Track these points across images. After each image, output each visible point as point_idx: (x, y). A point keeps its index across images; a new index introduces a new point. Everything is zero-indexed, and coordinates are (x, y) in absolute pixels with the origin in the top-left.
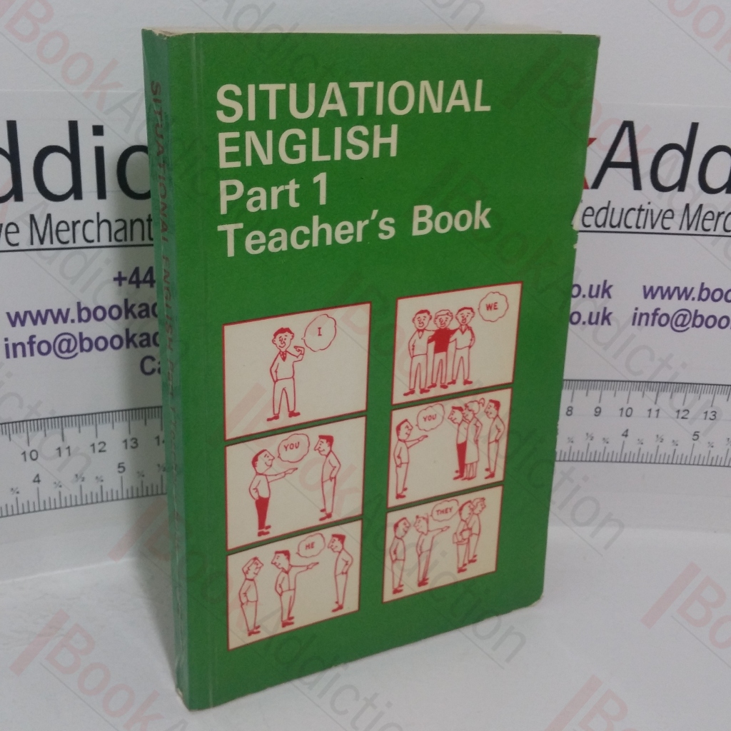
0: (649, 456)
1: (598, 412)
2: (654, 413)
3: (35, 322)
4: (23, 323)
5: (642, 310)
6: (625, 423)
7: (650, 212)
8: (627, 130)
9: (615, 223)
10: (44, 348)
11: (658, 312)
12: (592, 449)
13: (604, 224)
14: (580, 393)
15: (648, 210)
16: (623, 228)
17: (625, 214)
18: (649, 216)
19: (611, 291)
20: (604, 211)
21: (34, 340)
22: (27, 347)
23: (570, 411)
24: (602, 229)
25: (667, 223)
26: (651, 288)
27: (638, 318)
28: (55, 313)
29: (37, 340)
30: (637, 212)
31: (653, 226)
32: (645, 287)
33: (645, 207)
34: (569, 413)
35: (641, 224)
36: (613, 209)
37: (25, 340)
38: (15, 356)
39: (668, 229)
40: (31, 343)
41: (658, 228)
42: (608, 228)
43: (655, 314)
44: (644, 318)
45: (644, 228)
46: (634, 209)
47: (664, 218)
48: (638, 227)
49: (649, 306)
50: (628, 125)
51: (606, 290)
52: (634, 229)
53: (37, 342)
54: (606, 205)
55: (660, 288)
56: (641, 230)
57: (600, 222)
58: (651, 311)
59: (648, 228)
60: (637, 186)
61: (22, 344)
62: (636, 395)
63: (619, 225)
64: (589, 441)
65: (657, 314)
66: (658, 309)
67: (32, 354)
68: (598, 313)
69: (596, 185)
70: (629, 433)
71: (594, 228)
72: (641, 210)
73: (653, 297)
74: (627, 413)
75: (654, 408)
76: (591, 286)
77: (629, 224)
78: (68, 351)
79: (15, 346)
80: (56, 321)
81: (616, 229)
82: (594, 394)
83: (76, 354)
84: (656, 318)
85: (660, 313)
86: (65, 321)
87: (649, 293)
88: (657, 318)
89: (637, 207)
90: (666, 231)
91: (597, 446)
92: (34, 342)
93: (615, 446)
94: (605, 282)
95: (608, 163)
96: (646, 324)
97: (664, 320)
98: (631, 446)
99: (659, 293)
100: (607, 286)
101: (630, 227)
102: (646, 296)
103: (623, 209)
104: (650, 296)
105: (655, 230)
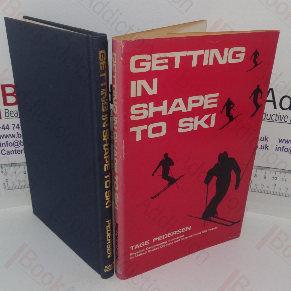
0: (283, 194)
1: (265, 177)
2: (284, 180)
6: (274, 182)
8: (271, 91)
9: (268, 118)
11: (284, 147)
14: (259, 171)
15: (279, 115)
16: (271, 120)
17: (271, 116)
18: (280, 117)
23: (255, 176)
24: (264, 120)
25: (286, 120)
26: (281, 140)
27: (277, 149)
31: (281, 120)
32: (279, 139)
36: (268, 114)
41: (283, 121)
43: (283, 148)
44: (279, 149)
45: (278, 120)
46: (274, 115)
47: (285, 118)
48: (276, 120)
49: (281, 145)
52: (275, 121)
54: (265, 113)
58: (282, 147)
59: (279, 121)
60: (275, 108)
62: (278, 173)
63: (270, 119)
66: (284, 146)
68: (264, 146)
70: (276, 185)
72: (277, 115)
73: (282, 142)
74: (276, 179)
75: (284, 178)
76: (261, 137)
77: (273, 119)
84: (283, 149)
85: (285, 148)
87: (281, 141)
89: (276, 114)
90: (285, 122)
91: (265, 188)
93: (271, 189)
94: (266, 136)
96: (280, 151)
97: (286, 150)
98: (277, 190)
99: (284, 141)
100: (267, 138)
101: (273, 120)
102: (280, 142)
103: (271, 115)
104: (281, 142)
105: (282, 121)
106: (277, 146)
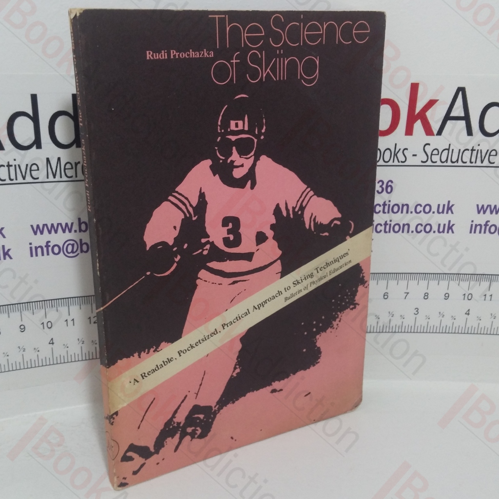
0: (486, 330)
1: (447, 297)
2: (488, 297)
3: (50, 232)
4: (42, 233)
5: (476, 222)
6: (467, 304)
7: (479, 151)
8: (461, 93)
9: (454, 159)
10: (56, 250)
11: (488, 223)
12: (443, 324)
13: (447, 161)
15: (478, 150)
16: (460, 163)
17: (461, 153)
18: (479, 155)
19: (453, 208)
20: (447, 151)
21: (49, 244)
22: (45, 249)
24: (445, 164)
25: (492, 159)
26: (483, 206)
27: (474, 228)
28: (64, 226)
29: (51, 244)
30: (470, 152)
31: (482, 162)
32: (478, 205)
33: (476, 148)
34: (426, 297)
35: (473, 160)
36: (453, 150)
37: (44, 245)
38: (37, 255)
39: (494, 163)
40: (47, 246)
41: (486, 163)
42: (449, 163)
43: (486, 225)
44: (478, 228)
45: (476, 162)
46: (468, 150)
47: (490, 155)
48: (471, 162)
49: (481, 219)
50: (461, 90)
51: (449, 208)
52: (468, 164)
53: (51, 246)
54: (448, 148)
55: (489, 206)
56: (473, 164)
57: (444, 159)
58: (483, 223)
59: (479, 163)
60: (470, 132)
61: (41, 247)
62: (474, 284)
63: (457, 161)
64: (441, 318)
65: (488, 225)
66: (488, 221)
67: (48, 254)
68: (445, 225)
69: (440, 133)
70: (470, 312)
71: (439, 163)
72: (472, 150)
73: (484, 212)
74: (469, 297)
75: (488, 294)
76: (439, 205)
77: (464, 160)
78: (72, 252)
79: (36, 248)
80: (64, 231)
81: (456, 164)
82: (444, 283)
83: (78, 254)
84: (485, 228)
85: (490, 224)
86: (70, 231)
87: (481, 210)
88: (488, 227)
89: (470, 148)
90: (491, 165)
91: (447, 322)
92: (50, 246)
93: (460, 322)
94: (449, 202)
95: (448, 117)
96: (480, 232)
97: (492, 230)
98: (472, 322)
99: (489, 210)
100: (450, 205)
101: (466, 163)
102: (479, 212)
103: (460, 150)
104: (482, 212)
105: (484, 164)
106: (472, 221)
